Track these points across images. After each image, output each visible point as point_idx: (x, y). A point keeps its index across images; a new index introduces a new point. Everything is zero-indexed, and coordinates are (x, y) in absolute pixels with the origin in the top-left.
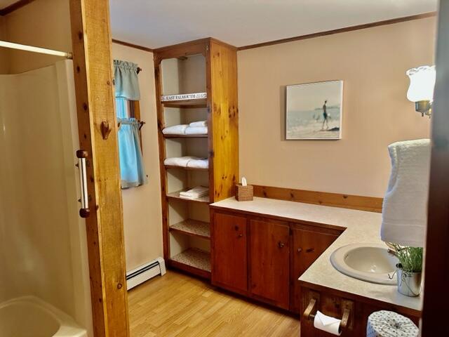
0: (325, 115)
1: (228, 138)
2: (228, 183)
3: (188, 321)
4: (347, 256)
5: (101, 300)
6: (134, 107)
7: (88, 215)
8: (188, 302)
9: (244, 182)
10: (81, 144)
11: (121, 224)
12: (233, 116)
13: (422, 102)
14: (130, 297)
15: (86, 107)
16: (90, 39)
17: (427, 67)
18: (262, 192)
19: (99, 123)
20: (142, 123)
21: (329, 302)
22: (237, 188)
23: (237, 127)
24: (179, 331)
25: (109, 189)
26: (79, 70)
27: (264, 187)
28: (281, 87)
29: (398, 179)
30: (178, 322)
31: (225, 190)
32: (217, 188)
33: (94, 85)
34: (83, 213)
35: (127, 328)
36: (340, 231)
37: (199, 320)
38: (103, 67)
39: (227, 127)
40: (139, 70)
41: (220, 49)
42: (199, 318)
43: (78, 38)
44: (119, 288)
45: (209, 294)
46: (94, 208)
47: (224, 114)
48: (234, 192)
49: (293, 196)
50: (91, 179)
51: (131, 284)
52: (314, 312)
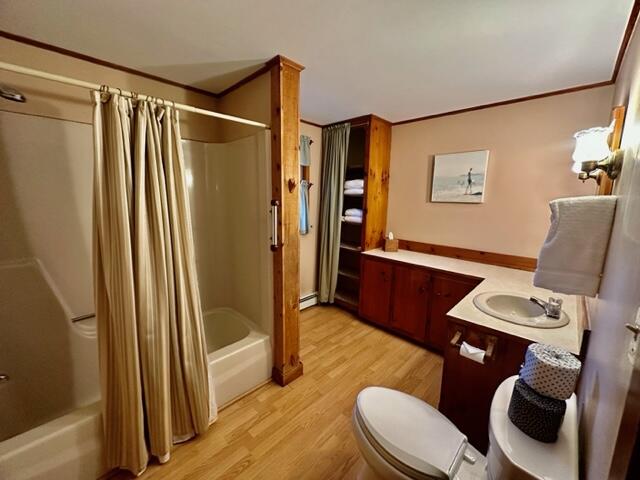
0: (470, 181)
1: (380, 199)
2: (377, 236)
3: (341, 341)
4: (488, 301)
5: (281, 315)
6: (305, 170)
7: (276, 250)
8: (340, 327)
9: (391, 236)
10: (273, 196)
11: (298, 259)
12: (385, 181)
13: (590, 162)
14: (302, 317)
15: (279, 167)
16: (285, 113)
17: (600, 128)
18: (406, 245)
19: (288, 179)
20: (311, 185)
21: (473, 335)
22: (384, 241)
23: (387, 190)
24: (333, 348)
25: (292, 232)
26: (276, 139)
27: (408, 242)
28: (430, 156)
29: (558, 232)
30: (333, 340)
31: (374, 242)
32: (368, 239)
33: (286, 149)
34: (273, 248)
35: (298, 339)
36: (478, 281)
37: (349, 341)
38: (293, 137)
39: (379, 190)
40: (311, 142)
41: (379, 124)
42: (348, 340)
43: (275, 112)
44: (294, 308)
45: (356, 323)
46: (281, 245)
47: (378, 178)
48: (382, 244)
49: (433, 250)
50: (280, 223)
51: (303, 306)
52: (460, 342)
